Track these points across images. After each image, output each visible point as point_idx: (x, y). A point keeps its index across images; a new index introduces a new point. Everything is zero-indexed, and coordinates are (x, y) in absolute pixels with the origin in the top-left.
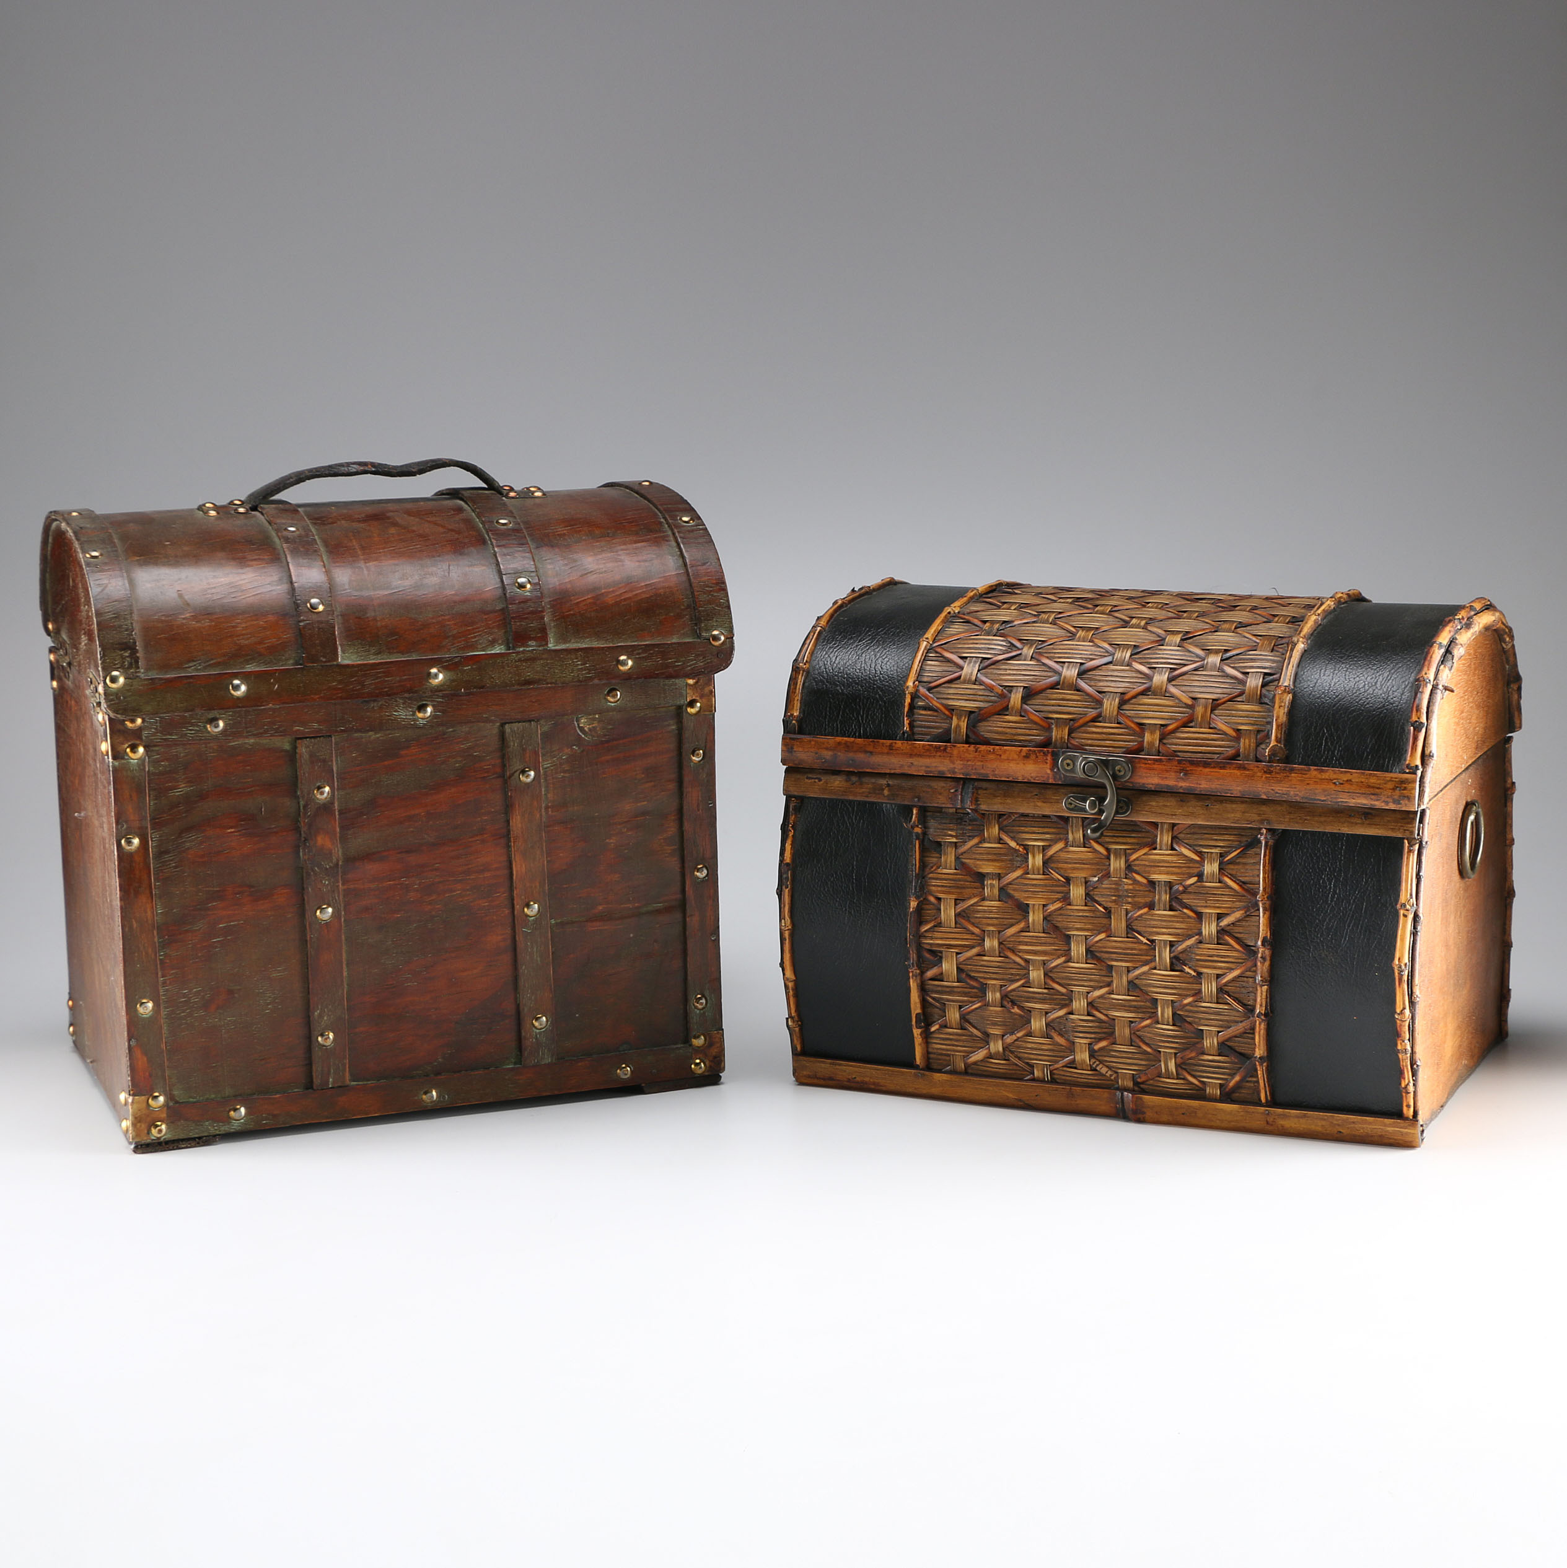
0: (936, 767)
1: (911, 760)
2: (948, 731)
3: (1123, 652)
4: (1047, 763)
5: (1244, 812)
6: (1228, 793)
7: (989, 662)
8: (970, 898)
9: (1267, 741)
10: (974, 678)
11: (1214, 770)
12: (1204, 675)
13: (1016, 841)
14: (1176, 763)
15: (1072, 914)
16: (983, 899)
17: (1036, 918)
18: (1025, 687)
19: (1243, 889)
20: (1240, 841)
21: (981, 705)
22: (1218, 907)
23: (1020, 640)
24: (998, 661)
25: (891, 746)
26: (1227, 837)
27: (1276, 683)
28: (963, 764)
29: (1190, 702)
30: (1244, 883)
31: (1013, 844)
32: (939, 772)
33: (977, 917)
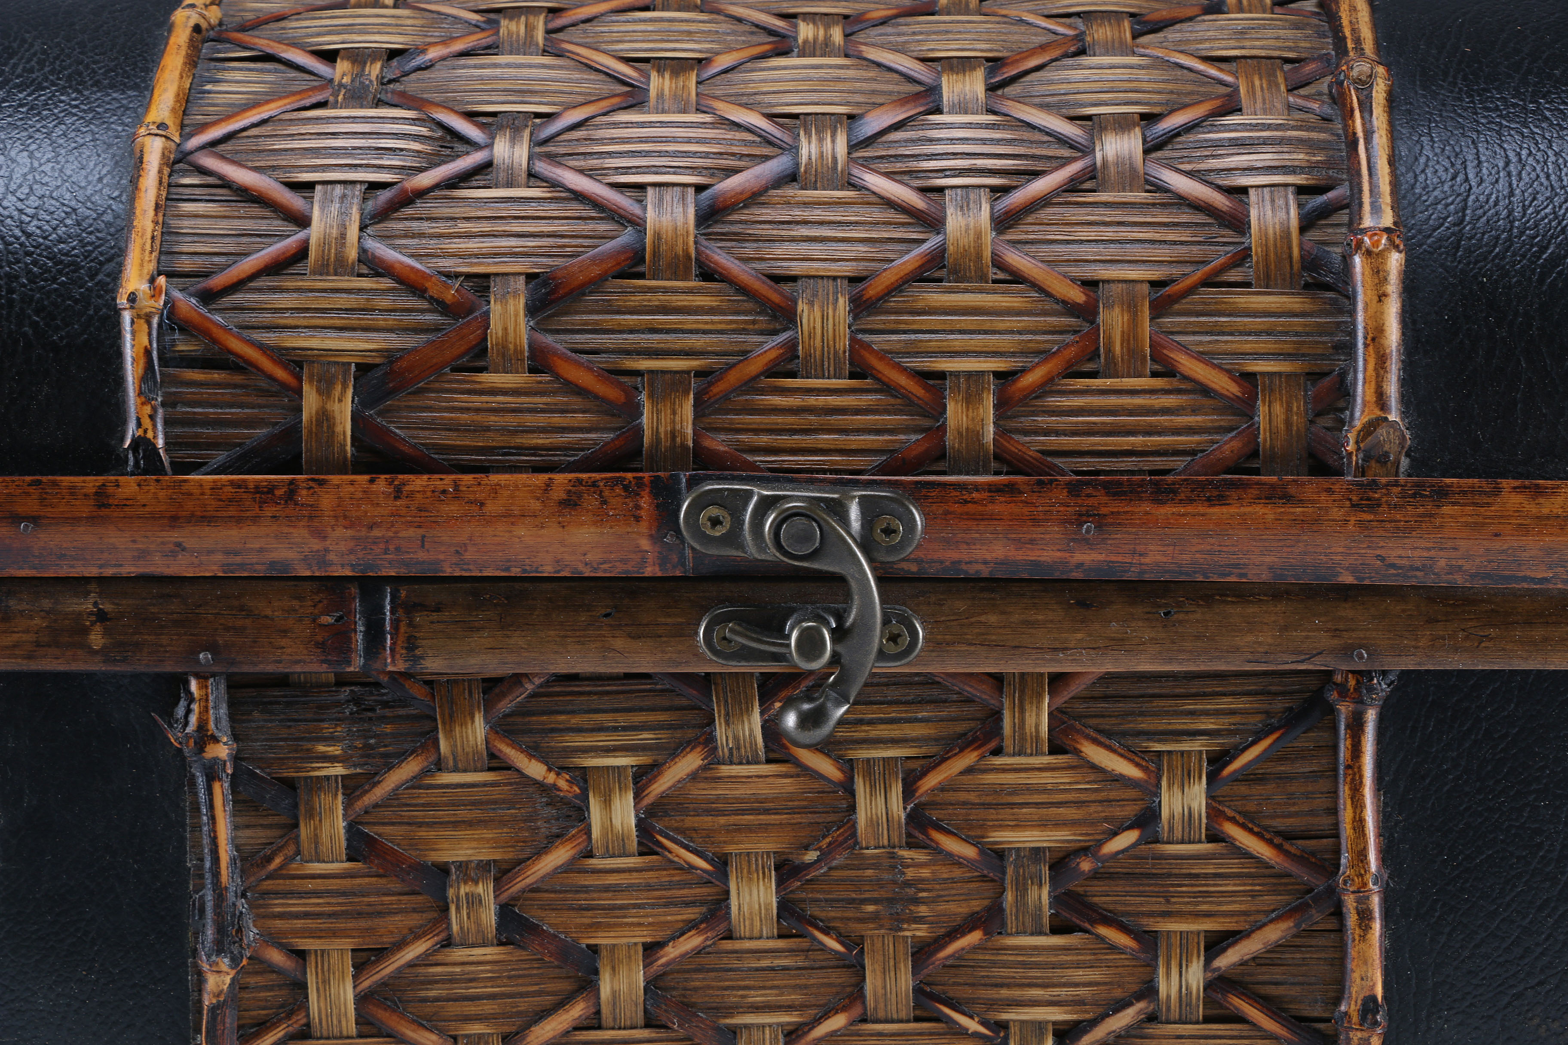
0: (261, 550)
1: (175, 536)
2: (292, 433)
3: (821, 140)
4: (638, 519)
5: (1285, 628)
6: (1229, 574)
7: (384, 196)
8: (400, 945)
9: (1341, 404)
10: (352, 254)
11: (1190, 509)
12: (1106, 204)
13: (544, 760)
14: (1063, 495)
15: (736, 964)
16: (448, 943)
17: (624, 987)
18: (530, 277)
19: (1287, 853)
20: (1267, 713)
21: (394, 341)
22: (1208, 915)
23: (470, 116)
24: (421, 194)
25: (101, 498)
26: (1225, 703)
27: (1343, 217)
28: (353, 538)
29: (1077, 295)
30: (1289, 836)
31: (536, 770)
32: (273, 564)
33: (425, 1000)
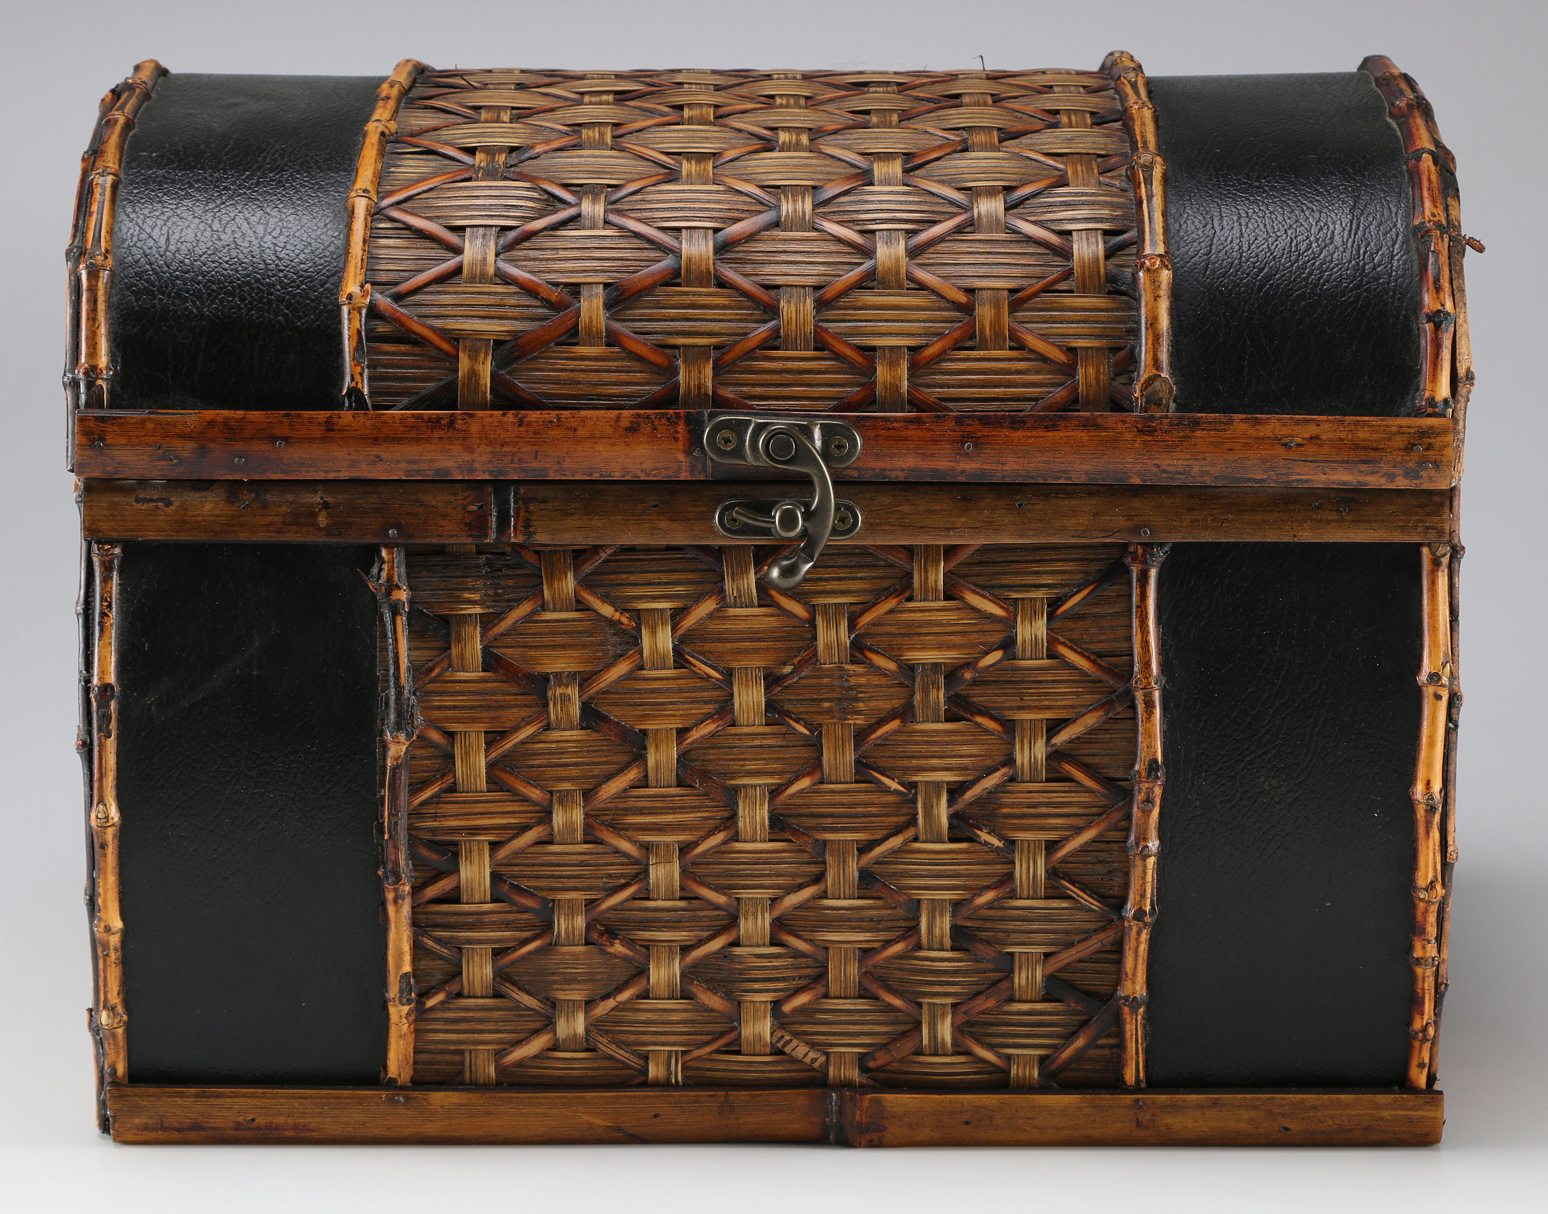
0: (431, 461)
1: (375, 451)
2: (451, 386)
3: (795, 201)
4: (676, 440)
5: (1096, 514)
6: (1060, 478)
7: (512, 235)
8: (516, 729)
9: (1132, 368)
10: (491, 271)
11: (1034, 433)
12: (980, 241)
13: (612, 604)
14: (952, 425)
15: (737, 743)
16: (548, 728)
17: (663, 758)
18: (606, 285)
19: (1099, 666)
20: (1086, 573)
21: (517, 326)
22: (1048, 708)
23: (566, 186)
24: (534, 234)
25: (329, 425)
26: (1058, 566)
27: (1133, 250)
28: (491, 452)
29: (962, 298)
30: (1100, 655)
31: (607, 610)
32: (438, 470)
33: (532, 766)
